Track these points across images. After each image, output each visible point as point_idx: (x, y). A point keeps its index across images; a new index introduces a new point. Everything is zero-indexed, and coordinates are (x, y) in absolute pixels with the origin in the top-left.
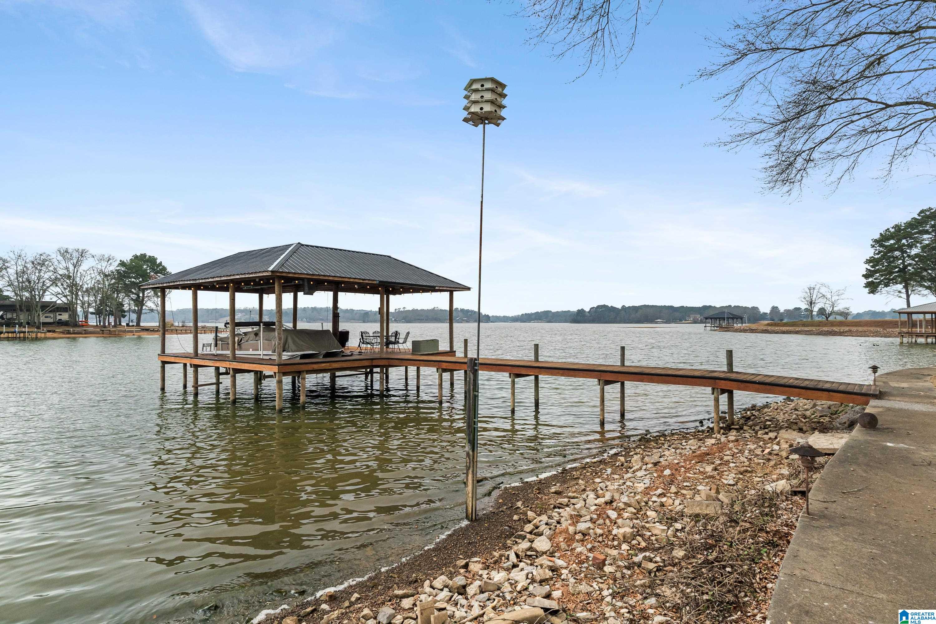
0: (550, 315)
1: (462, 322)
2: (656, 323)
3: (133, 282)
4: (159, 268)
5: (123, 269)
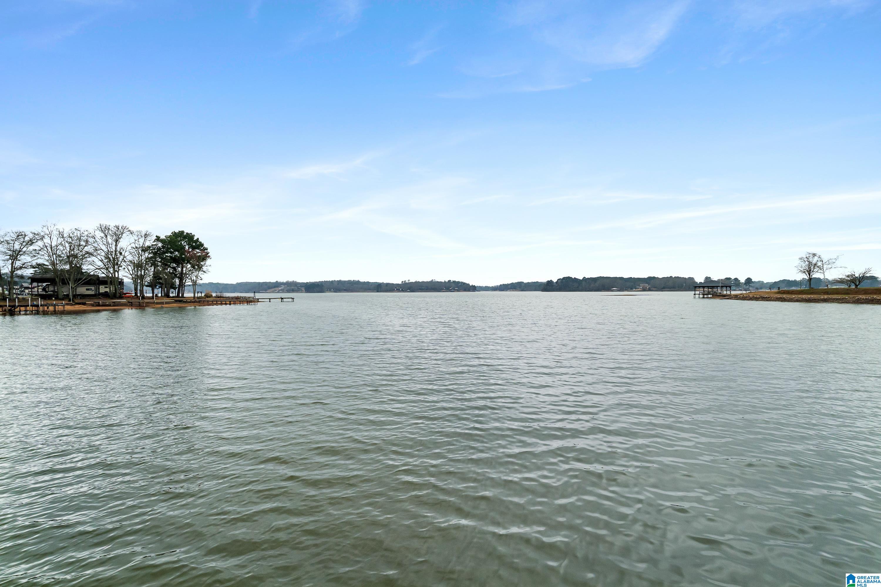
0: (523, 285)
1: (454, 291)
2: (613, 291)
3: (170, 256)
4: (197, 245)
5: (160, 245)
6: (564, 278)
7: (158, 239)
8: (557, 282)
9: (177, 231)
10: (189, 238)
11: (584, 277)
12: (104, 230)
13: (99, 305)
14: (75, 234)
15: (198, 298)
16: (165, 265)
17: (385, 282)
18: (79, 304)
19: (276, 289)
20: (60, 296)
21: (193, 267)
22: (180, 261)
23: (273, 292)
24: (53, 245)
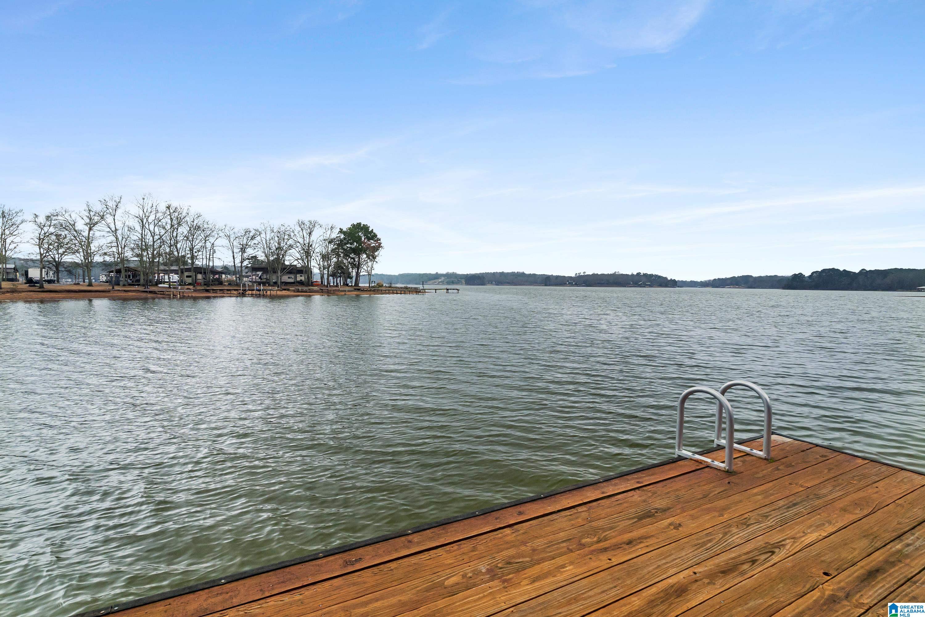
0: (752, 279)
1: (644, 287)
3: (350, 248)
4: (371, 236)
5: (342, 236)
6: (824, 271)
7: (341, 231)
8: (810, 277)
9: (355, 223)
10: (365, 229)
11: (863, 270)
12: (301, 224)
13: (298, 291)
14: (281, 229)
15: (372, 287)
16: (346, 255)
17: (555, 274)
18: (285, 290)
19: (436, 280)
20: (272, 283)
21: (368, 257)
22: (358, 252)
23: (433, 284)
24: (267, 239)
